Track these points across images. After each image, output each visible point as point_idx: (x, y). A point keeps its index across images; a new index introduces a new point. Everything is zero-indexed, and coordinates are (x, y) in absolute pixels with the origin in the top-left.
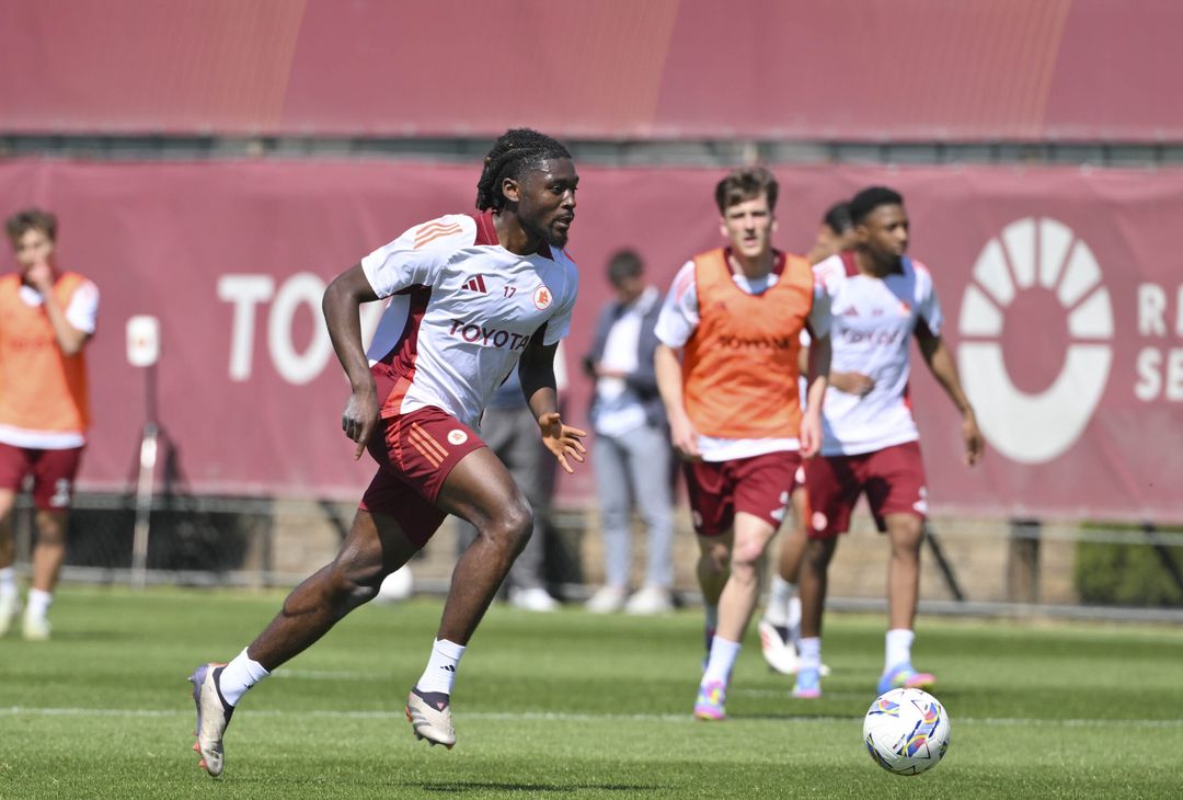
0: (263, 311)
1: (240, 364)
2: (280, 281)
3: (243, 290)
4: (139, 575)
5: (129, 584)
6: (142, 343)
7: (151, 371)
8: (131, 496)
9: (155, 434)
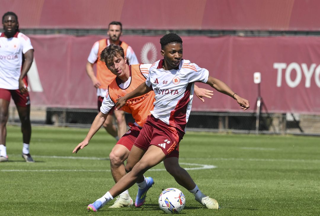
0: (284, 71)
1: (279, 84)
2: (288, 64)
3: (279, 66)
4: (257, 132)
5: (255, 134)
6: (257, 78)
7: (259, 84)
8: (255, 113)
9: (260, 99)
